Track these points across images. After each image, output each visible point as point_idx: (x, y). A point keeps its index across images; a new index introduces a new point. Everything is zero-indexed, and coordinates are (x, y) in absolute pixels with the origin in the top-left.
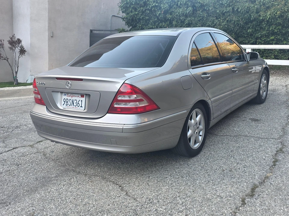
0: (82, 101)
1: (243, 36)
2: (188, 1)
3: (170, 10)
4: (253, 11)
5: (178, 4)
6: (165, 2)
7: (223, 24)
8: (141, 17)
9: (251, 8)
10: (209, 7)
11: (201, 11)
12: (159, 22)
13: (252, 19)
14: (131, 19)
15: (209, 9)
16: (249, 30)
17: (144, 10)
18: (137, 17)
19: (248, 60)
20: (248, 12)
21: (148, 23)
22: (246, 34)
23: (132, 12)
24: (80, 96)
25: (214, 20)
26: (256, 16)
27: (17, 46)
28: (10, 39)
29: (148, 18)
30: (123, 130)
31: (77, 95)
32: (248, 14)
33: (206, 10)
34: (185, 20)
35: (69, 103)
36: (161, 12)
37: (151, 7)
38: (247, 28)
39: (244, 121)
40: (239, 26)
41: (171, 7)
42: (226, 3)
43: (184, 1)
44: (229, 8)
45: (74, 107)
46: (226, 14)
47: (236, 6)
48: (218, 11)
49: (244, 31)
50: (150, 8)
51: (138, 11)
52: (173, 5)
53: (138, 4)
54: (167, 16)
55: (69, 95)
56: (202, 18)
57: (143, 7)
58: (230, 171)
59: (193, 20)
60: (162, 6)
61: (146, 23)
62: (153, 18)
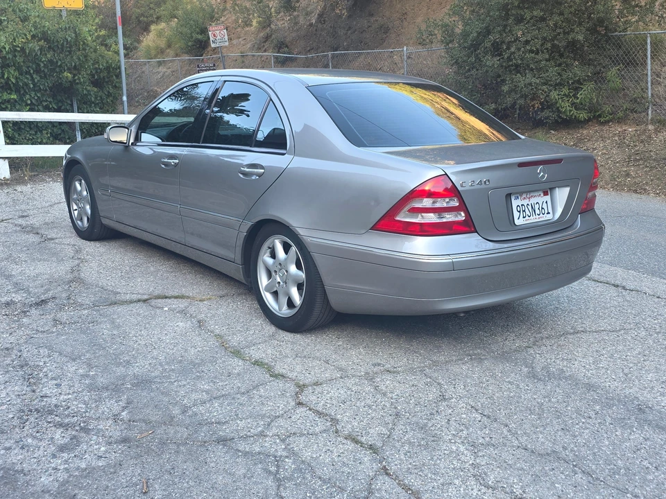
0: (546, 202)
24: (542, 195)
31: (536, 194)
35: (528, 213)
45: (537, 216)
55: (524, 196)
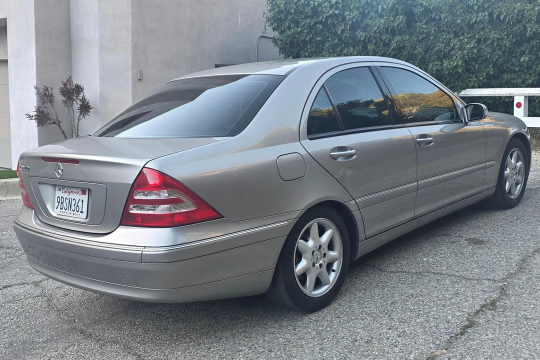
1: (511, 70)
2: (398, 2)
3: (362, 21)
4: (531, 18)
5: (378, 9)
6: (352, 6)
7: (469, 46)
8: (308, 37)
9: (527, 12)
10: (441, 12)
11: (425, 21)
12: (343, 46)
13: (528, 35)
14: (288, 42)
15: (440, 19)
16: (523, 57)
17: (312, 23)
18: (300, 38)
19: (467, 121)
20: (519, 21)
21: (322, 49)
22: (518, 66)
23: (289, 28)
24: (80, 193)
25: (450, 39)
26: (536, 29)
27: (75, 98)
28: (62, 86)
29: (322, 39)
30: (141, 258)
31: (76, 191)
32: (520, 26)
33: (435, 19)
34: (390, 40)
35: (65, 205)
36: (345, 26)
37: (325, 17)
38: (518, 54)
39: (454, 242)
40: (503, 50)
41: (364, 15)
42: (476, 4)
43: (389, 3)
44: (483, 14)
45: (72, 212)
46: (475, 26)
47: (496, 9)
48: (459, 21)
49: (514, 60)
50: (324, 20)
51: (301, 26)
52: (369, 11)
53: (302, 13)
54: (357, 33)
55: (65, 190)
56: (427, 36)
57: (312, 17)
58: (367, 342)
59: (406, 40)
60: (347, 15)
61: (319, 49)
62: (330, 39)
